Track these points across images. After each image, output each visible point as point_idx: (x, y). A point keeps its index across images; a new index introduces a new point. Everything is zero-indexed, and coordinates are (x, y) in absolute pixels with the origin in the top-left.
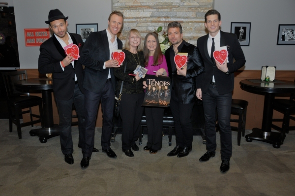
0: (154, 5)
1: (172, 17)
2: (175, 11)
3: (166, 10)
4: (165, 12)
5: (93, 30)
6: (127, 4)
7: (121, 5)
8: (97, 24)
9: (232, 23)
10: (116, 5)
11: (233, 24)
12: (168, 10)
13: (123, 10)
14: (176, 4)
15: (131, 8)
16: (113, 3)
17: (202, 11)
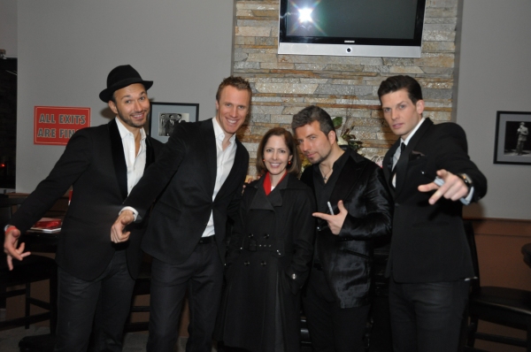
0: (324, 70)
1: (363, 97)
2: (369, 83)
3: (349, 82)
4: (347, 85)
5: (188, 117)
6: (264, 66)
7: (250, 66)
8: (197, 105)
9: (499, 113)
10: (241, 65)
11: (502, 116)
12: (355, 82)
13: (255, 77)
14: (371, 70)
15: (272, 73)
16: (233, 63)
17: (430, 85)
